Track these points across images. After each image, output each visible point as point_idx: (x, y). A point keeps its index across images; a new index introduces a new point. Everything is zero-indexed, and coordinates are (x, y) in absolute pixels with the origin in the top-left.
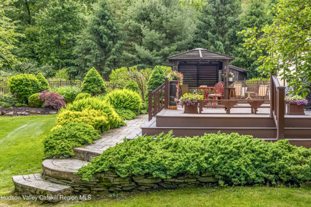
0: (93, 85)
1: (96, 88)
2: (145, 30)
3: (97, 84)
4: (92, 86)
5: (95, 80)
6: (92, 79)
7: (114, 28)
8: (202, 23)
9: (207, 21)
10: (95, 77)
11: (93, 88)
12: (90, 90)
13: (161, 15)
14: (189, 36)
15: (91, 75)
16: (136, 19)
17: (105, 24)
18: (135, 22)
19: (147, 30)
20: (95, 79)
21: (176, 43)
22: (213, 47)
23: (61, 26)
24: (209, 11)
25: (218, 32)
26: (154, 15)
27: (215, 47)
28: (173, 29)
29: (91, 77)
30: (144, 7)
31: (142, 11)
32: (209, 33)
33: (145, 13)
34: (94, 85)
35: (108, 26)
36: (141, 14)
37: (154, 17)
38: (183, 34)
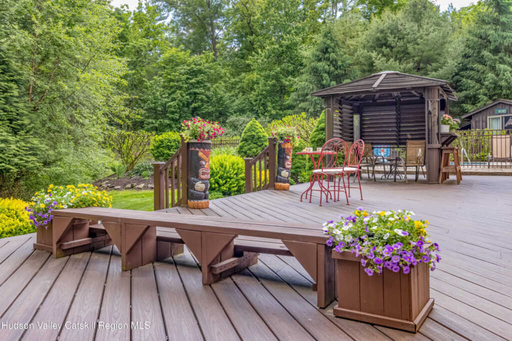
0: (250, 145)
1: (254, 150)
2: (379, 60)
3: (256, 144)
4: (249, 147)
5: (253, 137)
6: (249, 136)
7: (340, 63)
8: (476, 39)
9: (482, 35)
10: (253, 133)
11: (249, 149)
12: (245, 153)
13: (406, 36)
14: (449, 61)
15: (249, 130)
16: (371, 47)
17: (328, 59)
18: (368, 52)
19: (381, 59)
20: (254, 135)
21: (429, 74)
22: (494, 75)
23: (279, 69)
24: (486, 18)
25: (503, 50)
26: (394, 38)
27: (497, 75)
28: (425, 54)
29: (249, 134)
30: (381, 27)
31: (379, 35)
32: (486, 53)
33: (383, 37)
34: (252, 145)
35: (331, 62)
36: (378, 39)
37: (394, 41)
38: (442, 60)
